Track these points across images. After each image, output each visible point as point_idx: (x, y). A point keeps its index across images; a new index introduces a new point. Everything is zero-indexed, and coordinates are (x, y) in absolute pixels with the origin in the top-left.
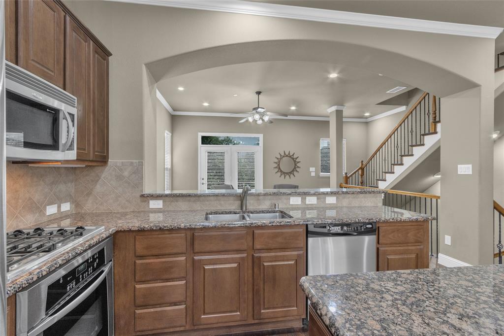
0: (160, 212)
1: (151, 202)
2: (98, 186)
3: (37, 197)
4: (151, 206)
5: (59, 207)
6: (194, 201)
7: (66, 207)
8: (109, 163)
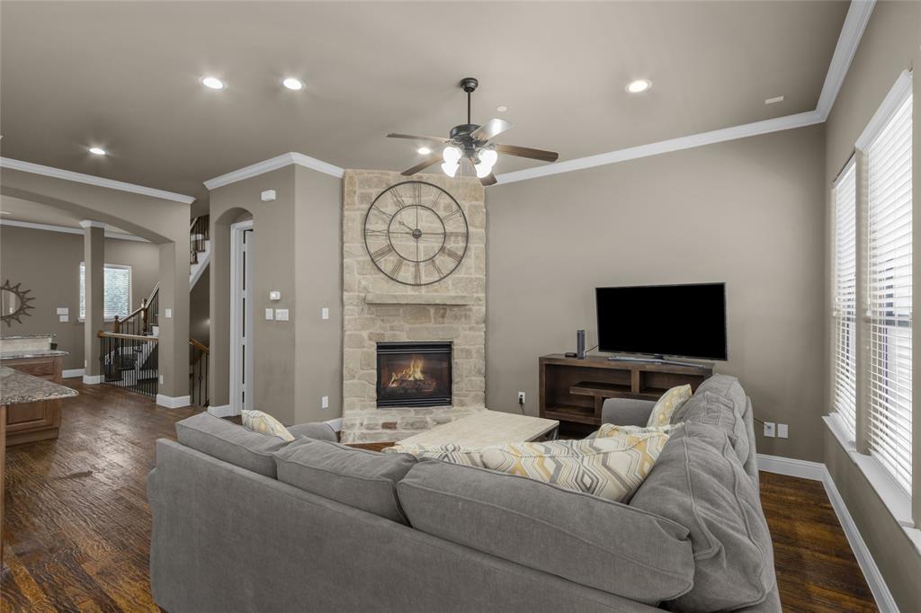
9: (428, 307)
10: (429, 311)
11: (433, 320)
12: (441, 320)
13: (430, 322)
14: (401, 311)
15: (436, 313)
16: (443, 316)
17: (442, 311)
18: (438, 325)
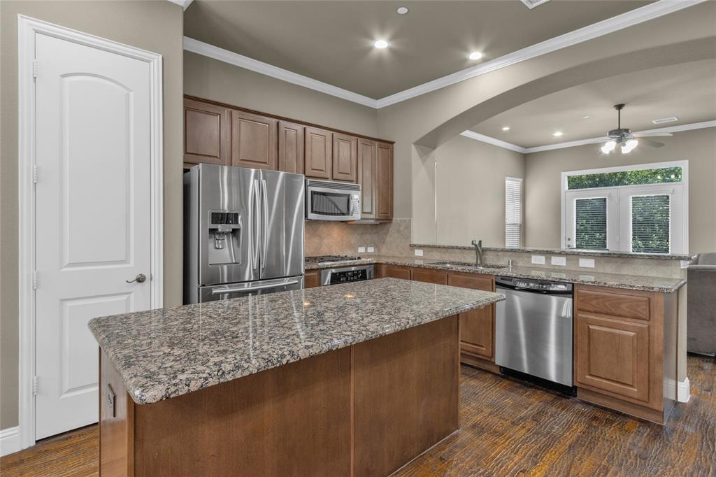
0: (421, 259)
1: (416, 251)
2: (388, 237)
3: (353, 241)
4: (416, 254)
5: (366, 249)
6: (444, 253)
7: (371, 250)
8: (394, 221)
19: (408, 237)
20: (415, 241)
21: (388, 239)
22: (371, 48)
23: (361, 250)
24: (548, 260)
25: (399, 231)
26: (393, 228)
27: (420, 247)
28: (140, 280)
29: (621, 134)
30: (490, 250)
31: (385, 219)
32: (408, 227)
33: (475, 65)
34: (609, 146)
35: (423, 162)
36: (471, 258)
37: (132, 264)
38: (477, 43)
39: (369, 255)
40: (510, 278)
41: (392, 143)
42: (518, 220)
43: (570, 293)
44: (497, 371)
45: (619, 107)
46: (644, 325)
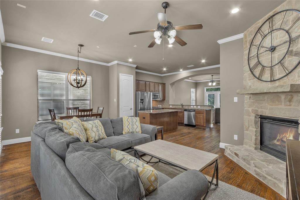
0: (171, 107)
3: (157, 104)
7: (161, 106)
9: (280, 95)
10: (280, 97)
11: (283, 104)
12: (288, 103)
13: (281, 105)
14: (266, 98)
15: (285, 98)
16: (290, 101)
17: (289, 97)
18: (286, 107)
19: (169, 103)
20: (170, 104)
21: (164, 104)
22: (163, 70)
23: (159, 106)
24: (193, 107)
25: (166, 102)
26: (165, 101)
27: (171, 105)
28: (131, 109)
29: (212, 82)
30: (184, 105)
31: (164, 99)
32: (169, 101)
33: (181, 71)
34: (210, 84)
35: (172, 87)
36: (181, 107)
37: (130, 107)
38: (181, 69)
39: (161, 107)
40: (186, 109)
41: (165, 84)
42: (195, 99)
43: (195, 111)
44: (184, 125)
45: (212, 76)
46: (203, 115)
